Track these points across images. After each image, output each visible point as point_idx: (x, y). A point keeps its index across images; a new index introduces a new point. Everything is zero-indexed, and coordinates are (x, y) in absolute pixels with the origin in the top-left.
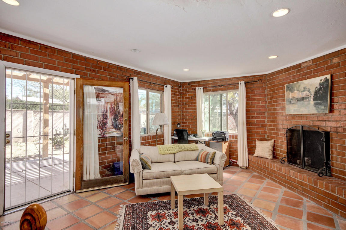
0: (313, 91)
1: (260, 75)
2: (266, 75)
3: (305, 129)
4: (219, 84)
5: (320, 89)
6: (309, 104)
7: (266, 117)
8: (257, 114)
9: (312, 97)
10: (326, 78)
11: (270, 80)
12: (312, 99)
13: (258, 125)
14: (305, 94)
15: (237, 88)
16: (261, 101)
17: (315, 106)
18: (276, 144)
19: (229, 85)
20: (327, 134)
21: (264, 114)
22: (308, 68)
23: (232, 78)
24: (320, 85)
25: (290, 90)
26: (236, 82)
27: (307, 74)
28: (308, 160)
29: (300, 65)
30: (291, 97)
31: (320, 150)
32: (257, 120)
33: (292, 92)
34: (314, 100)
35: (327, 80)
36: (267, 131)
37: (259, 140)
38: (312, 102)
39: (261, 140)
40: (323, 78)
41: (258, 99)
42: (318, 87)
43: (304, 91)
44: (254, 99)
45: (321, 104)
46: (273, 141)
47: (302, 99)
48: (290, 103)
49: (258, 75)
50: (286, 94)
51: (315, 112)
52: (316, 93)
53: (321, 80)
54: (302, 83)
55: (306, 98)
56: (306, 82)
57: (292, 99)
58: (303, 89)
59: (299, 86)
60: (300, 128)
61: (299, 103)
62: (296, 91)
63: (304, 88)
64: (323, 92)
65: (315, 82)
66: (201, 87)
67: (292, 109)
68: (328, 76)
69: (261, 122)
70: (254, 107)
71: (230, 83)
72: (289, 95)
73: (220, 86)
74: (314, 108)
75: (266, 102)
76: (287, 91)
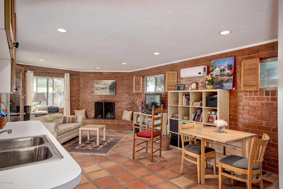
0: (109, 85)
1: (77, 71)
2: (80, 72)
3: (105, 101)
4: (48, 72)
5: (112, 85)
6: (107, 91)
7: (80, 96)
8: (75, 94)
9: (108, 88)
10: (114, 81)
11: (83, 75)
12: (108, 89)
13: (76, 101)
14: (105, 86)
15: (64, 77)
16: (77, 87)
17: (110, 92)
18: (87, 111)
19: (56, 74)
20: (114, 103)
21: (79, 94)
22: (106, 75)
23: (59, 70)
24: (112, 83)
25: (97, 83)
26: (62, 72)
27: (105, 77)
29: (102, 73)
30: (97, 87)
31: (112, 109)
32: (75, 98)
33: (98, 84)
34: (109, 89)
35: (114, 82)
36: (80, 104)
37: (76, 110)
38: (108, 90)
39: (78, 109)
40: (113, 81)
41: (76, 86)
42: (111, 84)
43: (104, 85)
44: (74, 85)
45: (112, 91)
46: (85, 109)
47: (104, 88)
48: (97, 89)
49: (76, 71)
50: (95, 85)
51: (110, 94)
52: (110, 86)
53: (112, 82)
54: (104, 81)
55: (105, 88)
56: (106, 81)
57: (98, 88)
58: (104, 84)
59: (102, 82)
60: (103, 101)
61: (102, 90)
62: (100, 84)
63: (105, 84)
64: (113, 87)
65: (110, 82)
67: (98, 93)
68: (115, 81)
69: (77, 98)
70: (73, 90)
71: (57, 72)
74: (109, 93)
75: (80, 87)
76: (95, 83)
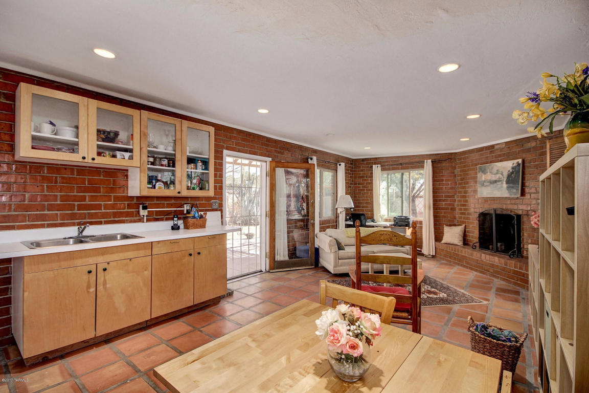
0: (506, 174)
1: (449, 153)
2: (456, 153)
3: (498, 212)
4: (400, 162)
5: (512, 173)
6: (502, 187)
7: (455, 200)
8: (446, 196)
9: (505, 180)
10: (518, 162)
11: (461, 159)
12: (504, 182)
13: (447, 209)
14: (498, 176)
15: (423, 167)
16: (450, 182)
17: (508, 190)
18: (466, 229)
19: (412, 163)
20: (519, 217)
21: (453, 196)
22: (501, 149)
23: (416, 156)
24: (513, 168)
25: (482, 172)
26: (422, 160)
27: (500, 156)
28: (501, 245)
29: (493, 146)
30: (483, 179)
31: (512, 232)
32: (445, 204)
33: (484, 174)
34: (507, 183)
35: (519, 164)
36: (457, 215)
37: (447, 225)
38: (505, 185)
39: (450, 225)
40: (515, 161)
41: (447, 180)
42: (511, 171)
43: (497, 173)
44: (442, 180)
45: (513, 187)
46: (464, 226)
47: (495, 182)
48: (483, 185)
49: (447, 153)
50: (479, 175)
51: (507, 195)
52: (509, 176)
53: (513, 164)
54: (496, 166)
55: (499, 181)
56: (499, 164)
57: (484, 182)
58: (495, 172)
59: (492, 168)
60: (493, 212)
61: (492, 185)
62: (489, 173)
63: (497, 170)
64: (515, 176)
65: (508, 166)
66: (379, 165)
67: (485, 192)
68: (520, 161)
69: (449, 205)
70: (442, 188)
71: (414, 161)
72: (482, 177)
73: (401, 164)
74: (507, 191)
75: (456, 183)
76: (479, 172)
